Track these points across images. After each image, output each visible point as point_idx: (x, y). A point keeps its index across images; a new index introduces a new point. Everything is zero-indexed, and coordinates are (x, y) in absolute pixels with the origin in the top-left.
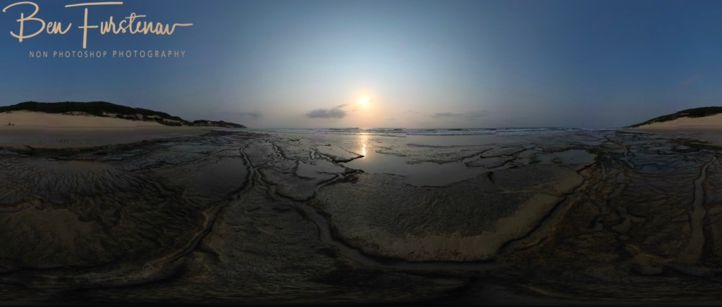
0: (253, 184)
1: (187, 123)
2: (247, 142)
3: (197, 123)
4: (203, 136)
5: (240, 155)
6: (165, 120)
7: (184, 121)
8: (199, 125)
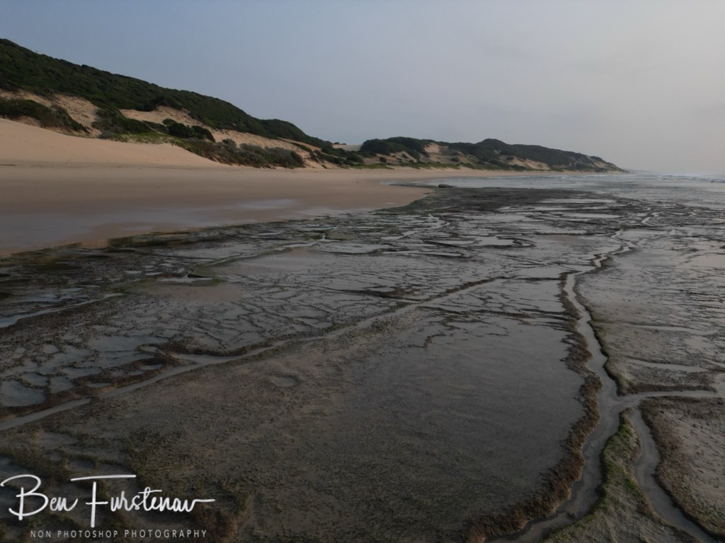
0: (600, 493)
1: (329, 153)
2: (607, 246)
3: (377, 151)
4: (393, 212)
5: (558, 307)
6: (219, 137)
7: (315, 142)
8: (383, 163)
